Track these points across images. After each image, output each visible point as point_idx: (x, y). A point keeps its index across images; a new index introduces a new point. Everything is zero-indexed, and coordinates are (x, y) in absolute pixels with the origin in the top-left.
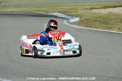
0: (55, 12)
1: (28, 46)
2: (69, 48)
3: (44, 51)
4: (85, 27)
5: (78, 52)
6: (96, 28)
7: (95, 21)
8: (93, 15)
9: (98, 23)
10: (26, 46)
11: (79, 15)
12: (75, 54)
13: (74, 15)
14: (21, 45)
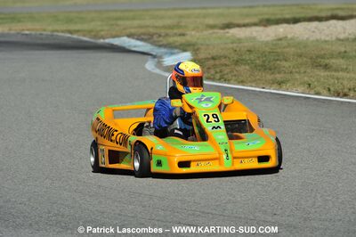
0: (119, 36)
6: (242, 82)
7: (237, 63)
8: (231, 46)
11: (190, 45)
13: (177, 44)
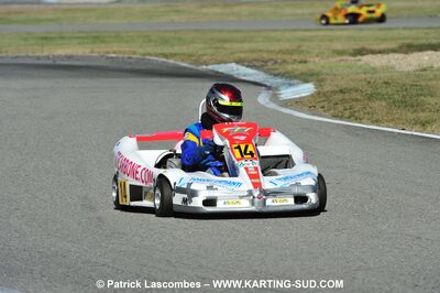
0: (225, 62)
1: (138, 176)
2: (280, 184)
3: (193, 194)
4: (335, 116)
5: (313, 198)
6: (377, 122)
7: (370, 97)
8: (363, 76)
9: (384, 103)
10: (134, 173)
11: (312, 75)
12: (304, 206)
13: (297, 73)
14: (116, 169)
